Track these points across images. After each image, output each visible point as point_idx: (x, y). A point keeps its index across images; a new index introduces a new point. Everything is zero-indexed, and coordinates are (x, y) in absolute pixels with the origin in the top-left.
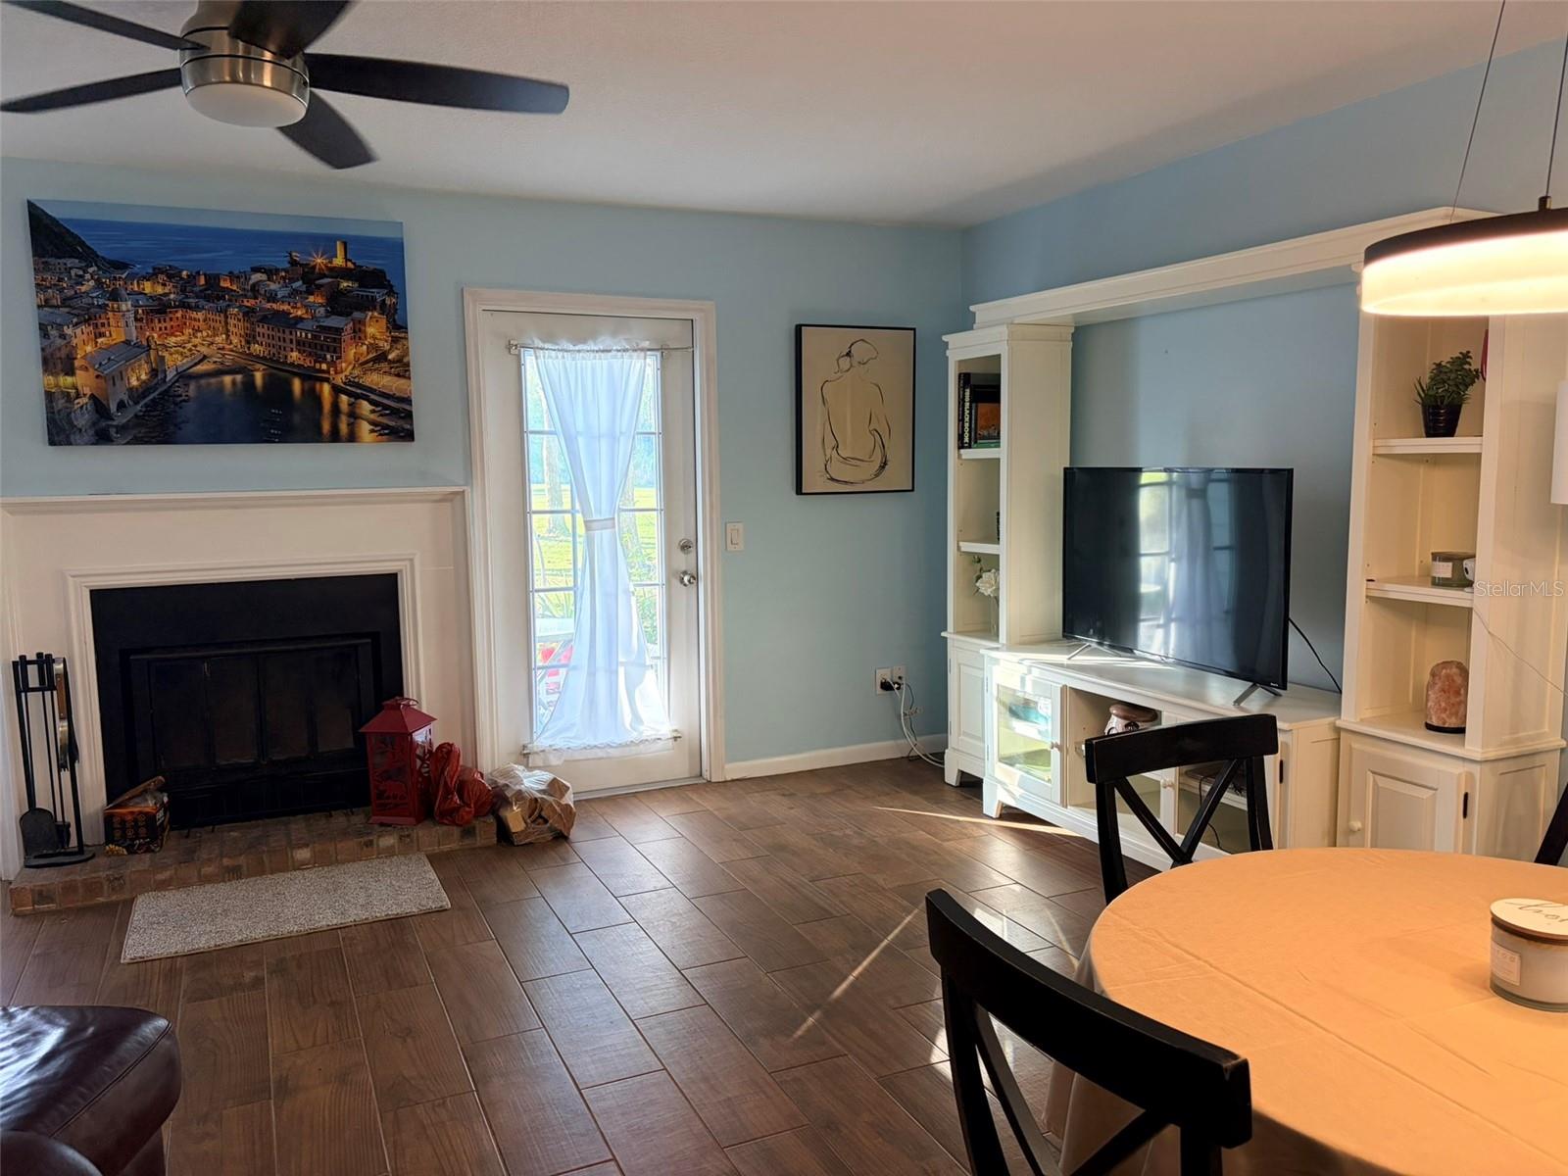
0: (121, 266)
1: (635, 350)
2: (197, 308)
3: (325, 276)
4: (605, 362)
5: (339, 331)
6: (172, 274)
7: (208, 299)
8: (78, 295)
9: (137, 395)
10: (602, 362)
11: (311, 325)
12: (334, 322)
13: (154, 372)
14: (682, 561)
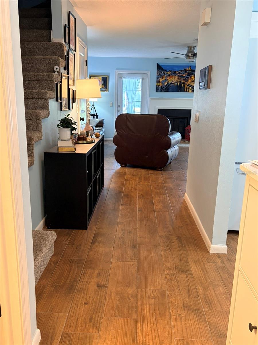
0: (166, 70)
2: (173, 75)
3: (188, 71)
5: (189, 78)
6: (171, 71)
7: (174, 74)
8: (161, 74)
9: (165, 86)
11: (185, 77)
12: (188, 77)
13: (168, 83)
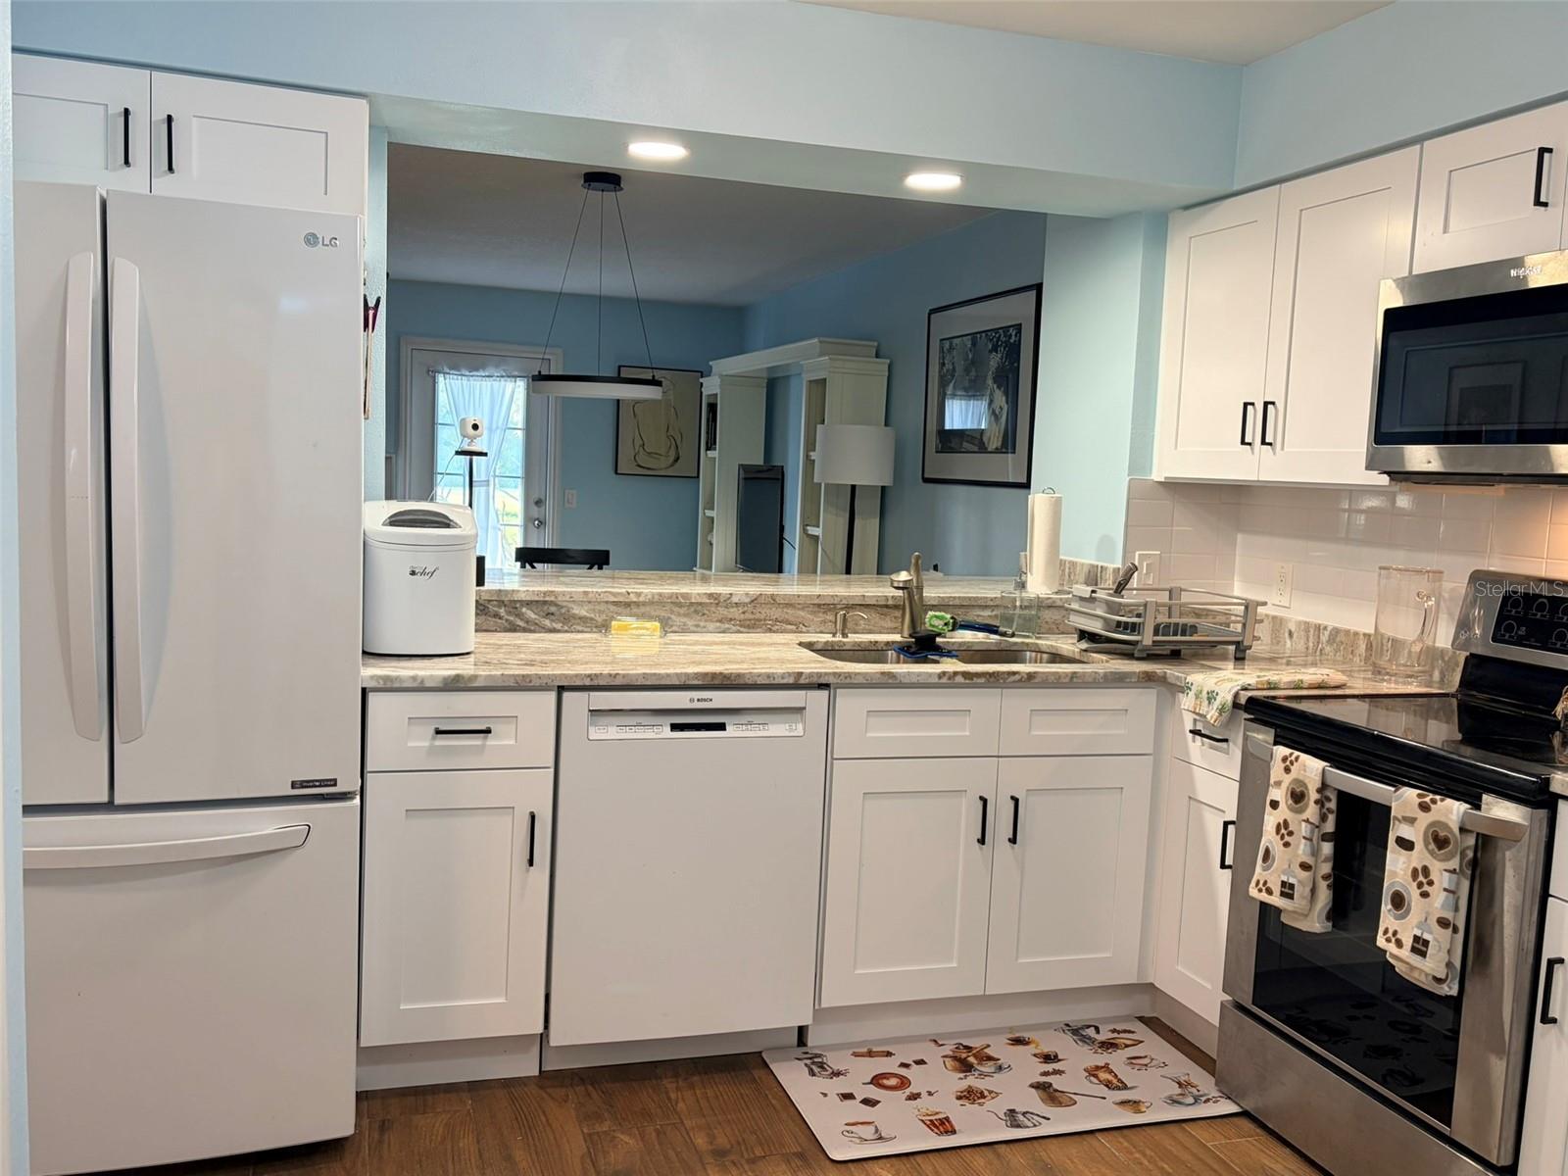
1: (509, 377)
4: (489, 384)
10: (487, 384)
14: (535, 512)
